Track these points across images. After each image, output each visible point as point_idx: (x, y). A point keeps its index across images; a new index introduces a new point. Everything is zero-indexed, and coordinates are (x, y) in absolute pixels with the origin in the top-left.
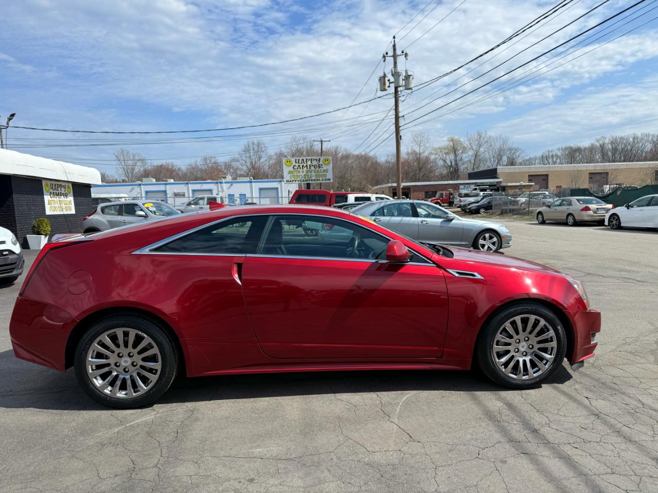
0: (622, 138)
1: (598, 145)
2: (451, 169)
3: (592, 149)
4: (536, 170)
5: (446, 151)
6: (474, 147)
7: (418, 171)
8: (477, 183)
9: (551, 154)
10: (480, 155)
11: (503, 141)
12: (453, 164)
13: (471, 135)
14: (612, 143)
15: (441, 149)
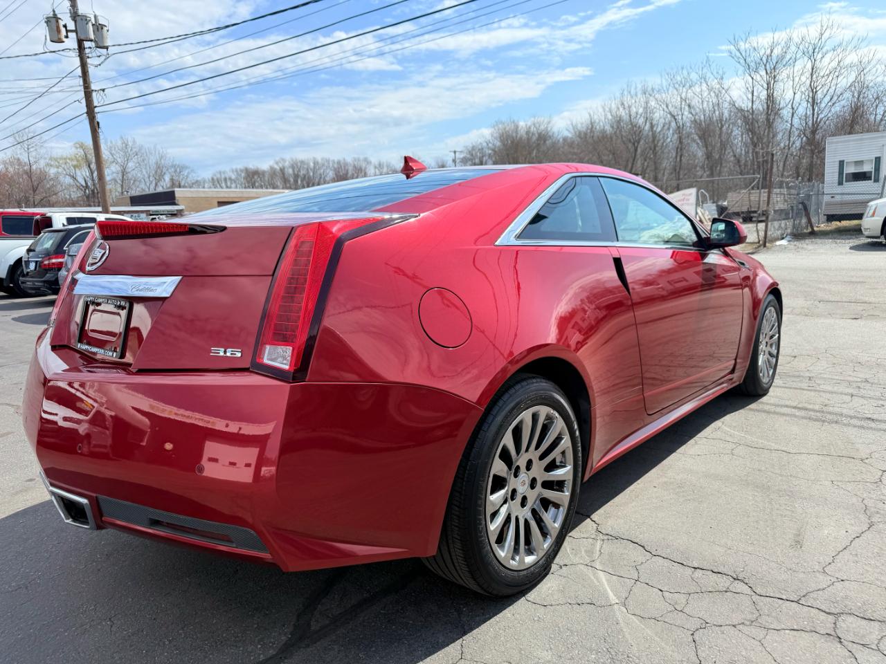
0: (302, 162)
1: (278, 168)
2: (87, 191)
3: (273, 173)
4: (226, 196)
5: (75, 163)
6: (119, 160)
7: (31, 192)
8: (149, 211)
9: (223, 176)
10: (129, 172)
11: (159, 154)
12: (89, 184)
13: (111, 142)
14: (293, 167)
15: (65, 159)
